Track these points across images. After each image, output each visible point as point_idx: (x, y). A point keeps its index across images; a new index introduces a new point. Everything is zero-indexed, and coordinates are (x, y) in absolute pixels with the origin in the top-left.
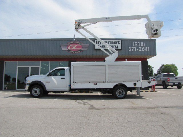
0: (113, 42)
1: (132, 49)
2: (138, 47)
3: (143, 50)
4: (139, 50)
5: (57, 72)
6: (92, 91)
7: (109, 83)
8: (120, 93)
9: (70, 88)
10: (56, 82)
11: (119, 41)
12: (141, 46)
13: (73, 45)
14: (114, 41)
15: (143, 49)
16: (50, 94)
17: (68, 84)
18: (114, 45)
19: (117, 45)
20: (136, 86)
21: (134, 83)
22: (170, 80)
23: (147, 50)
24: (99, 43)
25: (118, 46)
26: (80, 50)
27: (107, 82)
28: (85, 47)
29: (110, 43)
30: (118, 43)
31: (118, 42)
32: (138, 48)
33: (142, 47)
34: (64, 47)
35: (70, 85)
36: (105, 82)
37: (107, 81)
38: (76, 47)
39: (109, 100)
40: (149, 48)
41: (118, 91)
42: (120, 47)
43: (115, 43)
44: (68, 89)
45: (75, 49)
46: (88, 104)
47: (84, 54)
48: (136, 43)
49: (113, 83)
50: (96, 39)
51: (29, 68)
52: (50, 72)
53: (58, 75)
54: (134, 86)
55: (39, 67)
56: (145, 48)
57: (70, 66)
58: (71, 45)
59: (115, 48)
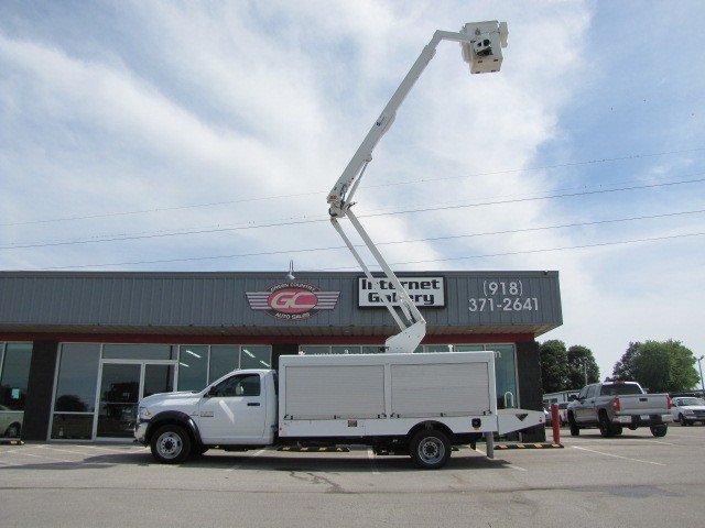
0: (417, 283)
1: (479, 304)
2: (499, 298)
3: (518, 306)
4: (505, 309)
5: (235, 384)
6: (348, 446)
7: (395, 420)
8: (430, 450)
9: (276, 433)
10: (231, 415)
11: (437, 279)
12: (510, 296)
13: (287, 294)
14: (419, 280)
15: (516, 303)
16: (210, 452)
17: (270, 421)
18: (420, 292)
19: (429, 292)
20: (480, 430)
21: (474, 421)
22: (621, 406)
23: (530, 308)
25: (432, 297)
26: (311, 311)
27: (389, 416)
28: (328, 299)
29: (407, 286)
30: (435, 287)
31: (434, 282)
32: (501, 302)
33: (513, 298)
34: (257, 300)
35: (276, 426)
36: (382, 416)
37: (388, 414)
38: (297, 302)
39: (394, 473)
40: (535, 299)
41: (423, 445)
42: (439, 301)
43: (423, 287)
44: (267, 438)
45: (294, 306)
46: (328, 481)
47: (321, 322)
48: (493, 286)
49: (408, 420)
50: (362, 275)
51: (138, 367)
52: (215, 384)
53: (238, 393)
54: (472, 430)
55: (175, 363)
56: (522, 302)
57: (275, 366)
58: (282, 294)
59: (422, 302)
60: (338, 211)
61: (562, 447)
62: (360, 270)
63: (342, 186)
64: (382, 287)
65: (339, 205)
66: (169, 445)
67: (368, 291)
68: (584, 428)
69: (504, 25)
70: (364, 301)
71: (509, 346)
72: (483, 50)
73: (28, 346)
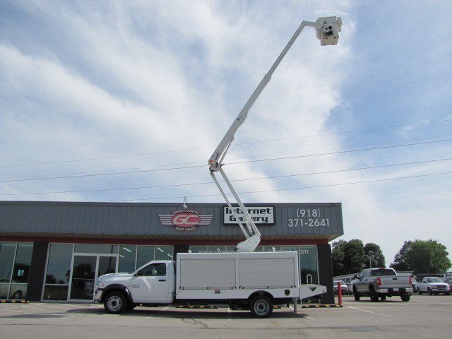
0: (258, 210)
1: (294, 222)
2: (306, 218)
3: (317, 224)
4: (310, 225)
5: (152, 268)
6: (217, 305)
7: (241, 290)
8: (261, 307)
9: (175, 297)
10: (149, 286)
11: (270, 208)
12: (313, 218)
14: (259, 208)
15: (316, 222)
16: (137, 308)
17: (171, 290)
18: (260, 215)
19: (265, 215)
20: (289, 296)
21: (286, 291)
22: (382, 283)
23: (324, 225)
24: (231, 212)
25: (267, 218)
26: (197, 226)
27: (238, 288)
28: (206, 219)
29: (252, 212)
30: (268, 212)
31: (268, 210)
32: (307, 221)
34: (165, 219)
35: (174, 293)
36: (234, 288)
37: (238, 286)
38: (189, 221)
40: (328, 220)
41: (257, 304)
42: (271, 221)
43: (261, 212)
44: (170, 299)
45: (186, 223)
46: (202, 323)
47: (202, 233)
48: (303, 212)
49: (248, 290)
50: (226, 205)
51: (95, 258)
52: (140, 269)
53: (153, 273)
54: (285, 296)
55: (117, 255)
56: (320, 221)
57: (175, 259)
58: (180, 216)
59: (260, 221)
60: (214, 169)
61: (341, 306)
62: (225, 202)
63: (217, 154)
64: (238, 212)
65: (215, 165)
66: (114, 303)
67: (229, 215)
68: (363, 296)
69: (340, 19)
70: (227, 221)
71: (314, 247)
72: (328, 32)
73: (30, 245)
